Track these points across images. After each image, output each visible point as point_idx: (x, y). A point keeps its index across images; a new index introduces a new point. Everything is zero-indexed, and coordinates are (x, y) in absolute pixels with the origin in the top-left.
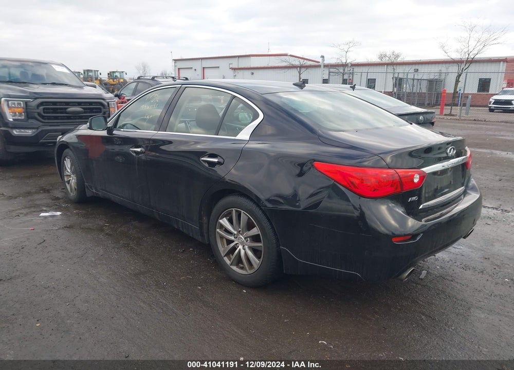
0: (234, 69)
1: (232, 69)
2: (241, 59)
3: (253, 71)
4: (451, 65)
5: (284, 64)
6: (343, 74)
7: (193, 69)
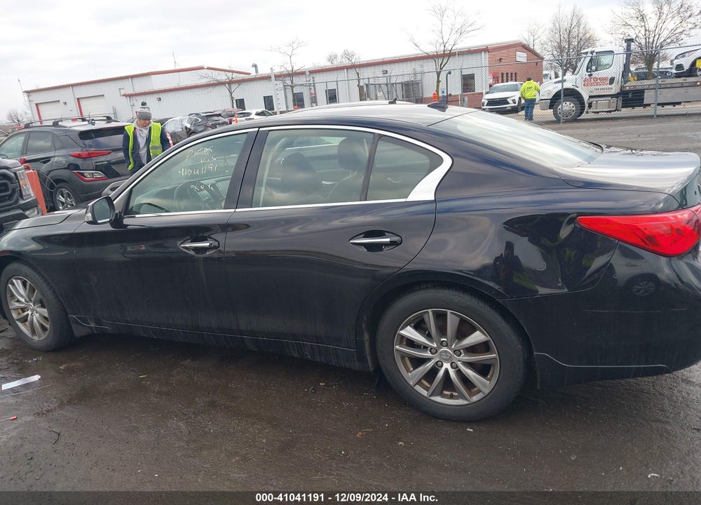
0: (130, 96)
1: (126, 96)
2: (135, 80)
3: (161, 96)
4: (425, 61)
5: (204, 81)
6: (292, 87)
7: (61, 102)
